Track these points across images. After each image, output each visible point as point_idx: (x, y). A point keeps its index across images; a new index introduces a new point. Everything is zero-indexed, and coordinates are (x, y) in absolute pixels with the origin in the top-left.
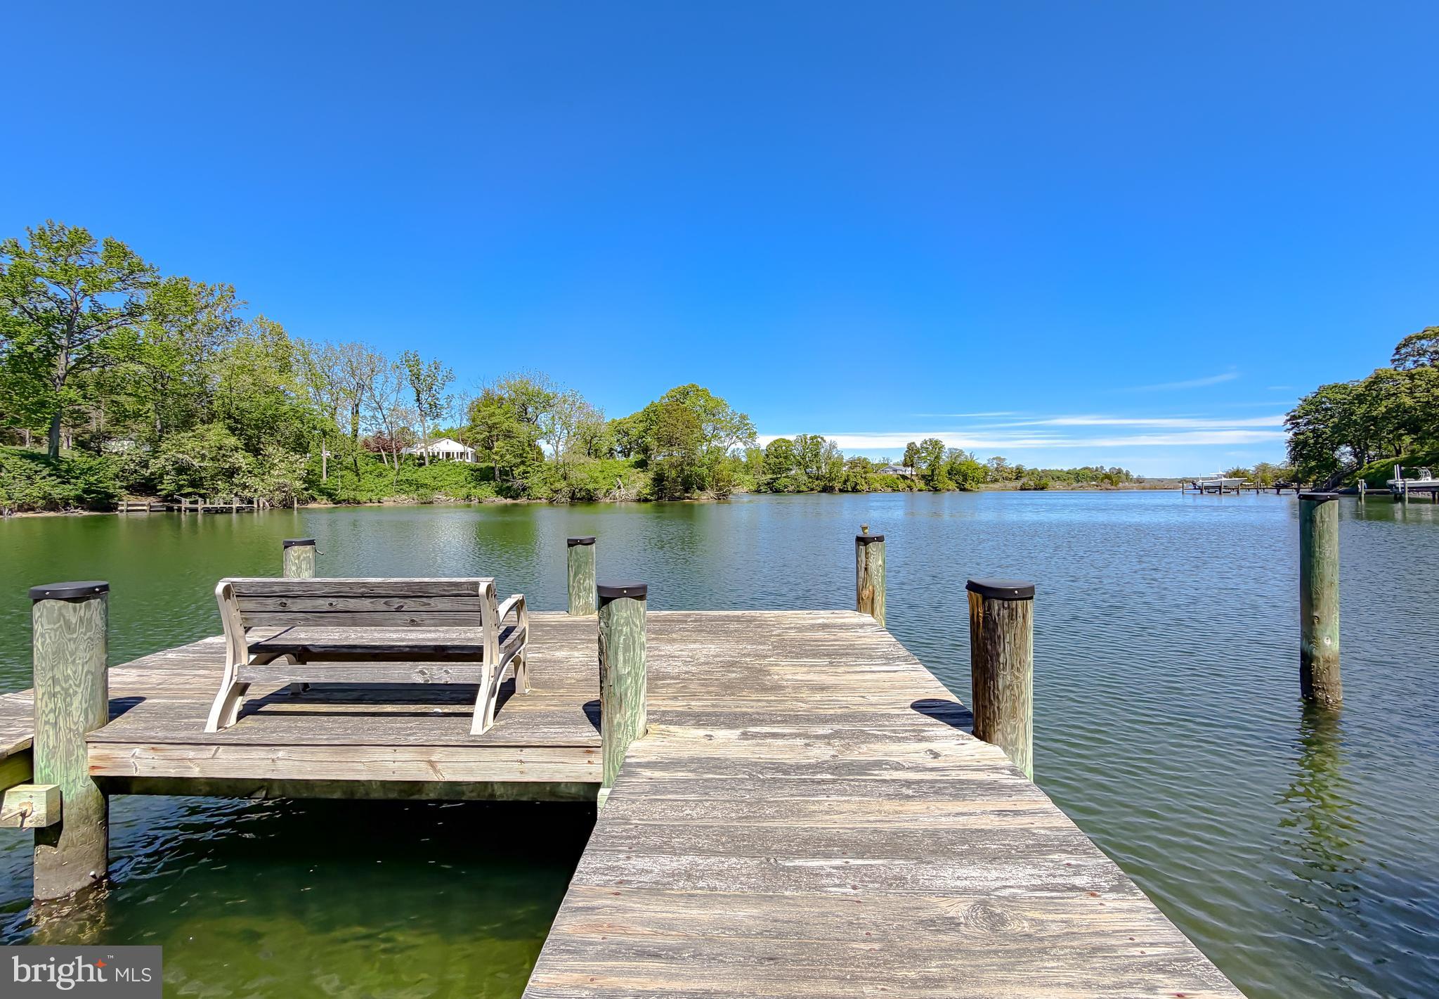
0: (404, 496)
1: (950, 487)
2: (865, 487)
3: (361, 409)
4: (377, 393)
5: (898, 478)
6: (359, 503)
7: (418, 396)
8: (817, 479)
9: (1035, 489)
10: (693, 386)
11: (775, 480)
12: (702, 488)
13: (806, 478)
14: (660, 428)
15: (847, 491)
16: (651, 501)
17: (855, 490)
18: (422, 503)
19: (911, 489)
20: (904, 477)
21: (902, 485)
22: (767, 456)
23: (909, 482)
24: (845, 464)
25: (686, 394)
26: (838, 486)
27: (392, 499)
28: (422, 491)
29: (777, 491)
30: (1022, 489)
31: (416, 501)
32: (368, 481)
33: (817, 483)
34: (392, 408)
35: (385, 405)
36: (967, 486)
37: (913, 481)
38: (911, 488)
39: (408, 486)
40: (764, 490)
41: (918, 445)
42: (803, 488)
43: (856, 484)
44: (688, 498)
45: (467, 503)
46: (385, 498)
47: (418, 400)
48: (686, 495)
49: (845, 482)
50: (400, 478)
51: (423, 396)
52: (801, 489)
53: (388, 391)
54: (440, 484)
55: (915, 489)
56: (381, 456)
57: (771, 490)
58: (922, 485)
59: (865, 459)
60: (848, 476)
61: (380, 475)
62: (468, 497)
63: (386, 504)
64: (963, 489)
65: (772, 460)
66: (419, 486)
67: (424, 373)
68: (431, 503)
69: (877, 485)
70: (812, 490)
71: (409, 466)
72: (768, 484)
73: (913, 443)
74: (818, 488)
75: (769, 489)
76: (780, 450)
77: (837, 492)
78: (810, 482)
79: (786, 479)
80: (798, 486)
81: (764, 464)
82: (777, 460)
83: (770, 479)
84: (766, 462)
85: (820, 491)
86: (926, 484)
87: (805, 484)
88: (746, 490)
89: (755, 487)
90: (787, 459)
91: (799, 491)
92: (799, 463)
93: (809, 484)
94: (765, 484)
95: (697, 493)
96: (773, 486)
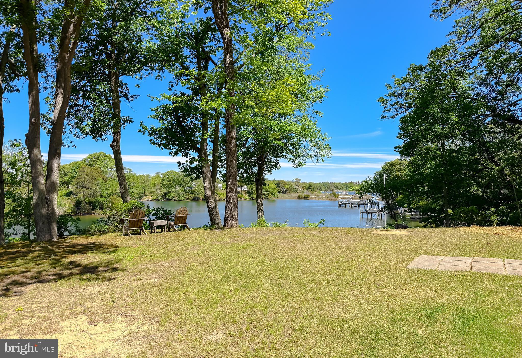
8: (191, 193)
9: (304, 198)
10: (102, 153)
11: (166, 193)
13: (184, 193)
14: (78, 179)
16: (72, 215)
19: (241, 199)
22: (163, 180)
23: (240, 195)
25: (98, 157)
29: (168, 200)
30: (299, 198)
33: (190, 195)
36: (269, 197)
37: (242, 194)
40: (160, 199)
42: (183, 198)
44: (94, 214)
48: (93, 212)
52: (181, 199)
55: (243, 199)
57: (165, 199)
58: (246, 196)
64: (267, 199)
65: (166, 183)
69: (222, 197)
70: (188, 199)
72: (163, 196)
74: (191, 198)
75: (163, 199)
76: (170, 178)
77: (201, 201)
78: (186, 195)
79: (173, 193)
80: (179, 198)
81: (161, 185)
82: (168, 183)
83: (165, 193)
84: (162, 184)
85: (192, 200)
86: (249, 196)
87: (183, 196)
88: (150, 199)
89: (155, 197)
90: (174, 181)
91: (180, 200)
92: (181, 185)
93: (186, 196)
94: (161, 196)
95: (98, 211)
96: (166, 197)
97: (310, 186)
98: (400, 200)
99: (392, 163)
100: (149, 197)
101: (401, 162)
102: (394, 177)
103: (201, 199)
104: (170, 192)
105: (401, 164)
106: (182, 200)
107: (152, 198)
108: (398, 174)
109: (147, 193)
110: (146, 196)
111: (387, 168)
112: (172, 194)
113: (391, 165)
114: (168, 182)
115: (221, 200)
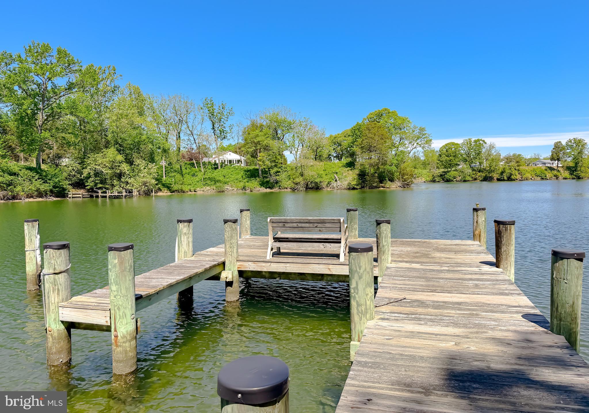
0: (208, 188)
2: (519, 177)
3: (181, 135)
4: (190, 125)
5: (546, 170)
6: (184, 192)
7: (214, 126)
8: (479, 172)
12: (392, 180)
13: (470, 171)
14: (363, 140)
15: (504, 180)
16: (357, 189)
17: (510, 179)
18: (218, 192)
19: (557, 178)
20: (551, 169)
21: (549, 174)
22: (440, 155)
23: (555, 172)
24: (502, 160)
25: (380, 115)
26: (496, 176)
27: (202, 189)
28: (218, 184)
29: (448, 181)
31: (215, 191)
32: (188, 178)
33: (479, 174)
34: (199, 134)
35: (195, 132)
37: (558, 171)
39: (210, 181)
40: (438, 180)
43: (511, 174)
44: (383, 187)
45: (244, 191)
46: (198, 189)
47: (213, 128)
48: (381, 185)
49: (502, 173)
50: (205, 176)
51: (216, 126)
52: (467, 179)
53: (196, 124)
54: (228, 180)
55: (560, 178)
56: (193, 163)
57: (443, 180)
58: (566, 174)
59: (519, 155)
60: (504, 169)
61: (193, 175)
62: (244, 188)
63: (199, 192)
65: (444, 158)
66: (216, 181)
67: (216, 111)
68: (223, 191)
69: (528, 175)
70: (475, 179)
71: (209, 169)
72: (441, 175)
73: (560, 142)
74: (480, 179)
75: (442, 179)
76: (450, 151)
77: (495, 181)
79: (455, 172)
80: (465, 177)
82: (448, 158)
83: (443, 172)
84: (439, 160)
85: (481, 181)
86: (571, 174)
87: (469, 175)
88: (424, 181)
89: (431, 178)
90: (455, 156)
92: (465, 161)
93: (473, 176)
94: (439, 176)
95: (388, 184)
96: (445, 177)
103: (495, 178)
104: (450, 171)
106: (468, 181)
112: (452, 173)
115: (527, 179)
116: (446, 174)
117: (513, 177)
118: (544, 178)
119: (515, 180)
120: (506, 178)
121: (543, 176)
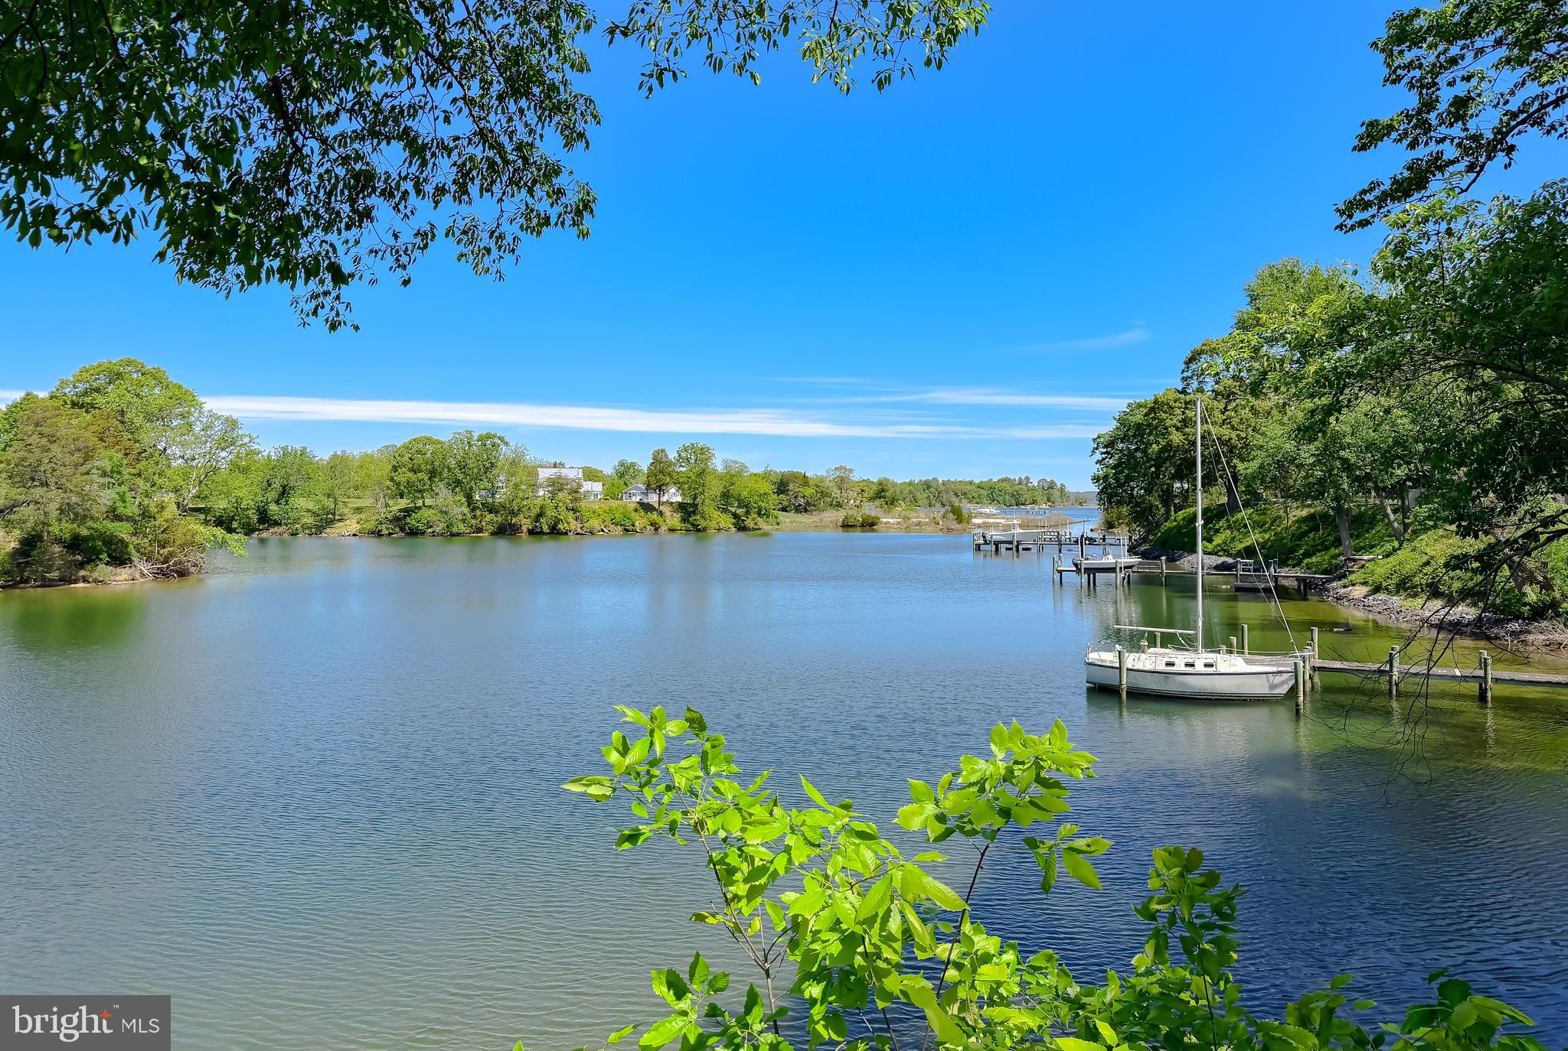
1: (722, 525)
2: (574, 525)
5: (636, 510)
8: (491, 512)
9: (862, 526)
10: (129, 363)
11: (408, 512)
12: (120, 559)
13: (466, 510)
15: (542, 533)
17: (555, 531)
19: (656, 529)
20: (647, 507)
21: (640, 521)
22: (395, 469)
23: (654, 516)
24: (541, 486)
26: (526, 524)
29: (414, 533)
30: (846, 526)
33: (489, 517)
36: (750, 523)
37: (661, 514)
38: (656, 527)
40: (385, 532)
41: (672, 455)
42: (462, 528)
43: (557, 521)
44: (85, 580)
48: (80, 573)
49: (540, 515)
52: (455, 530)
55: (664, 528)
57: (402, 529)
58: (674, 520)
60: (541, 507)
64: (742, 528)
65: (404, 476)
69: (595, 523)
70: (480, 530)
72: (396, 519)
73: (663, 451)
74: (491, 528)
75: (398, 529)
76: (419, 460)
77: (524, 535)
78: (475, 517)
79: (430, 511)
80: (450, 525)
81: (388, 483)
82: (413, 477)
83: (400, 510)
84: (392, 480)
85: (493, 534)
86: (684, 520)
87: (464, 521)
88: (354, 531)
89: (371, 525)
90: (433, 474)
91: (452, 535)
92: (455, 484)
93: (473, 522)
94: (391, 521)
95: (102, 570)
96: (406, 524)
97: (883, 490)
98: (1179, 527)
99: (1156, 402)
100: (352, 525)
101: (1188, 398)
102: (1163, 450)
104: (419, 508)
105: (1187, 403)
106: (458, 534)
107: (359, 527)
108: (1176, 438)
109: (346, 511)
110: (340, 520)
111: (1138, 418)
112: (425, 514)
113: (1152, 410)
114: (410, 475)
115: (591, 532)
116: (410, 516)
117: (560, 526)
118: (631, 528)
119: (566, 533)
120: (546, 529)
121: (628, 523)
